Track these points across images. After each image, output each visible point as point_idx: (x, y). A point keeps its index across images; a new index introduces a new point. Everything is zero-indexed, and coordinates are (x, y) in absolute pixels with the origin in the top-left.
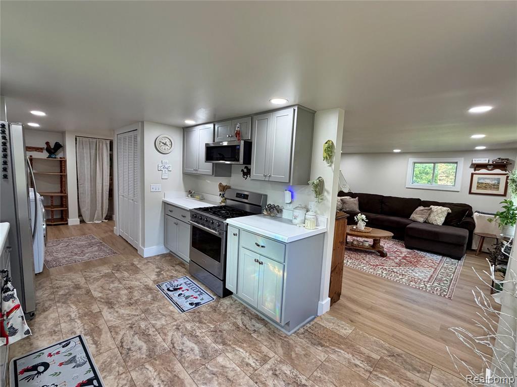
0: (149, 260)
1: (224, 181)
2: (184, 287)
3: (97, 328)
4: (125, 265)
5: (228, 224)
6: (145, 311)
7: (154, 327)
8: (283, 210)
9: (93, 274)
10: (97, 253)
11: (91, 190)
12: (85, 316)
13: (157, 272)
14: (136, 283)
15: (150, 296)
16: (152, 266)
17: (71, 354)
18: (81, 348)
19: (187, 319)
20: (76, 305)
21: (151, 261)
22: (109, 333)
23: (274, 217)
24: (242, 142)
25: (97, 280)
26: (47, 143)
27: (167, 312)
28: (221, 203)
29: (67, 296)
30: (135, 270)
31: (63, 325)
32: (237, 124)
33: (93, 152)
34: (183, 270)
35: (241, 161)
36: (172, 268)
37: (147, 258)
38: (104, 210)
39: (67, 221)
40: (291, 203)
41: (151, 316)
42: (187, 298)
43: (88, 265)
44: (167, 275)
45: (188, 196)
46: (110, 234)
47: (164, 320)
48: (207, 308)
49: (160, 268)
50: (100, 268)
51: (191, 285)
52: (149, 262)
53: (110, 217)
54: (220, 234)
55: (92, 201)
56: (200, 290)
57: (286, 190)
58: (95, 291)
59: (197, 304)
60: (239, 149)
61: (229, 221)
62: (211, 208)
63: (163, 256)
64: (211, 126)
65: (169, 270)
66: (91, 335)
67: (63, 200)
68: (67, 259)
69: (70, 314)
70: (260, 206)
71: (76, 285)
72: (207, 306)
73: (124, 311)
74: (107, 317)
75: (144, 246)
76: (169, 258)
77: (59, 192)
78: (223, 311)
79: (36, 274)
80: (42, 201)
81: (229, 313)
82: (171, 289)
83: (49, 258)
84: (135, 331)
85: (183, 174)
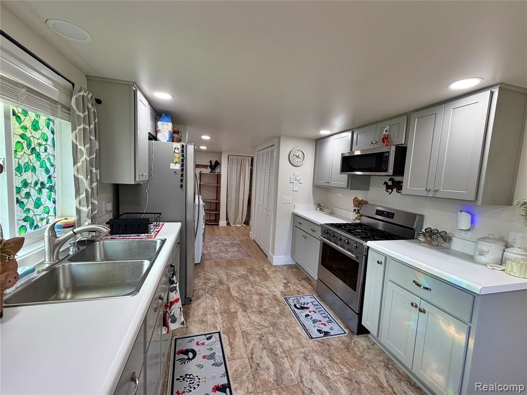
0: (277, 269)
1: (360, 195)
2: (312, 308)
3: (232, 329)
4: (257, 269)
5: (368, 247)
6: (274, 325)
7: (281, 346)
8: (454, 238)
9: (233, 273)
10: (236, 254)
11: (236, 199)
12: (225, 313)
13: (284, 283)
14: (266, 290)
15: (277, 308)
16: (280, 276)
17: (212, 349)
18: (219, 346)
19: (315, 349)
20: (219, 299)
21: (279, 270)
22: (242, 338)
23: (438, 247)
24: (393, 148)
25: (235, 279)
26: (211, 162)
27: (294, 332)
28: (355, 220)
29: (214, 289)
30: (266, 277)
31: (209, 316)
32: (385, 127)
33: (239, 167)
34: (309, 286)
35: (391, 171)
36: (299, 282)
37: (275, 266)
38: (244, 216)
39: (218, 222)
40: (469, 230)
41: (278, 332)
42: (315, 321)
43: (230, 263)
44: (294, 289)
45: (317, 209)
46: (247, 237)
47: (291, 342)
48: (338, 343)
49: (287, 280)
50: (239, 268)
51: (318, 307)
52: (277, 270)
53: (247, 223)
54: (357, 257)
55: (235, 207)
56: (329, 316)
57: (461, 211)
58: (233, 290)
59: (326, 334)
60: (388, 157)
61: (370, 243)
62: (345, 225)
63: (290, 267)
64: (349, 134)
65: (296, 285)
66: (228, 335)
67: (218, 205)
68: (216, 255)
69: (215, 307)
70: (413, 229)
71: (220, 280)
72: (337, 339)
73: (256, 318)
74: (241, 320)
75: (273, 254)
76: (296, 270)
77: (214, 200)
78: (358, 353)
79: (195, 264)
80: (204, 206)
81: (367, 360)
82: (298, 306)
83: (205, 252)
84: (264, 345)
85: (313, 186)
